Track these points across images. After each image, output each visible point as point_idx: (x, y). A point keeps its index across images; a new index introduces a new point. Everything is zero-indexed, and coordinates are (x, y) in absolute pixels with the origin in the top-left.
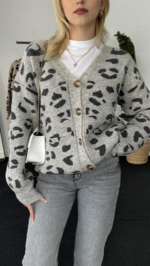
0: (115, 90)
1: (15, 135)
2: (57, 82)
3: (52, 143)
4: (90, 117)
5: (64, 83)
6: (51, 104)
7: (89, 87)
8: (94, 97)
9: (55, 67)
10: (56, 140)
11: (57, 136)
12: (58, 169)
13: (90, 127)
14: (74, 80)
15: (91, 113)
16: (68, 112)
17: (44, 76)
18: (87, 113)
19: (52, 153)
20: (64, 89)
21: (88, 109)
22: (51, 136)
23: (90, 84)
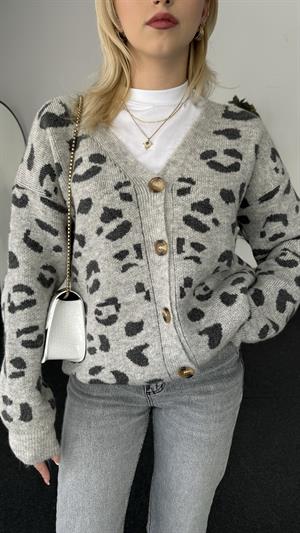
0: (237, 196)
1: (17, 303)
2: (111, 183)
3: (100, 317)
4: (186, 258)
5: (127, 184)
6: (100, 231)
7: (182, 192)
8: (196, 214)
9: (105, 150)
10: (111, 310)
11: (113, 301)
12: (116, 373)
13: (188, 282)
14: (149, 177)
15: (188, 250)
16: (138, 248)
17: (80, 170)
18: (180, 251)
19: (103, 338)
20: (126, 197)
21: (181, 242)
22: (98, 301)
23: (184, 185)
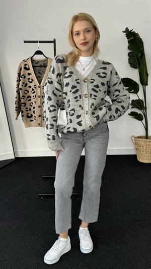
0: (106, 84)
1: (52, 110)
2: (75, 79)
3: (70, 114)
4: (92, 99)
5: (78, 79)
6: (71, 91)
7: (92, 82)
8: (95, 88)
9: (73, 71)
10: (73, 112)
11: (73, 110)
12: (74, 128)
13: (93, 104)
14: (84, 78)
15: (93, 97)
16: (80, 96)
17: (66, 75)
18: (91, 97)
19: (70, 120)
20: (78, 83)
21: (91, 95)
22: (70, 110)
23: (92, 81)
